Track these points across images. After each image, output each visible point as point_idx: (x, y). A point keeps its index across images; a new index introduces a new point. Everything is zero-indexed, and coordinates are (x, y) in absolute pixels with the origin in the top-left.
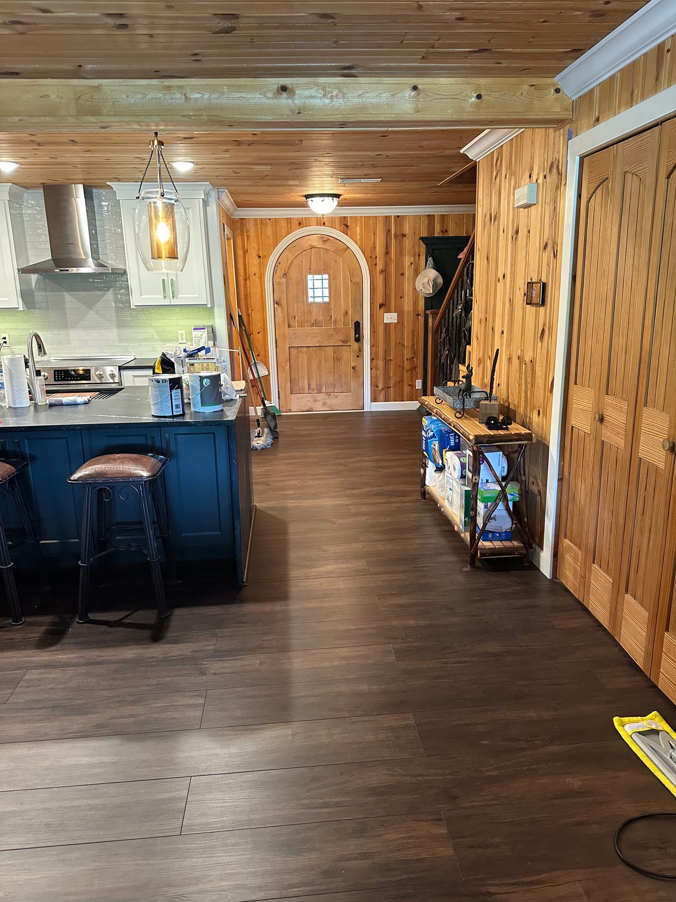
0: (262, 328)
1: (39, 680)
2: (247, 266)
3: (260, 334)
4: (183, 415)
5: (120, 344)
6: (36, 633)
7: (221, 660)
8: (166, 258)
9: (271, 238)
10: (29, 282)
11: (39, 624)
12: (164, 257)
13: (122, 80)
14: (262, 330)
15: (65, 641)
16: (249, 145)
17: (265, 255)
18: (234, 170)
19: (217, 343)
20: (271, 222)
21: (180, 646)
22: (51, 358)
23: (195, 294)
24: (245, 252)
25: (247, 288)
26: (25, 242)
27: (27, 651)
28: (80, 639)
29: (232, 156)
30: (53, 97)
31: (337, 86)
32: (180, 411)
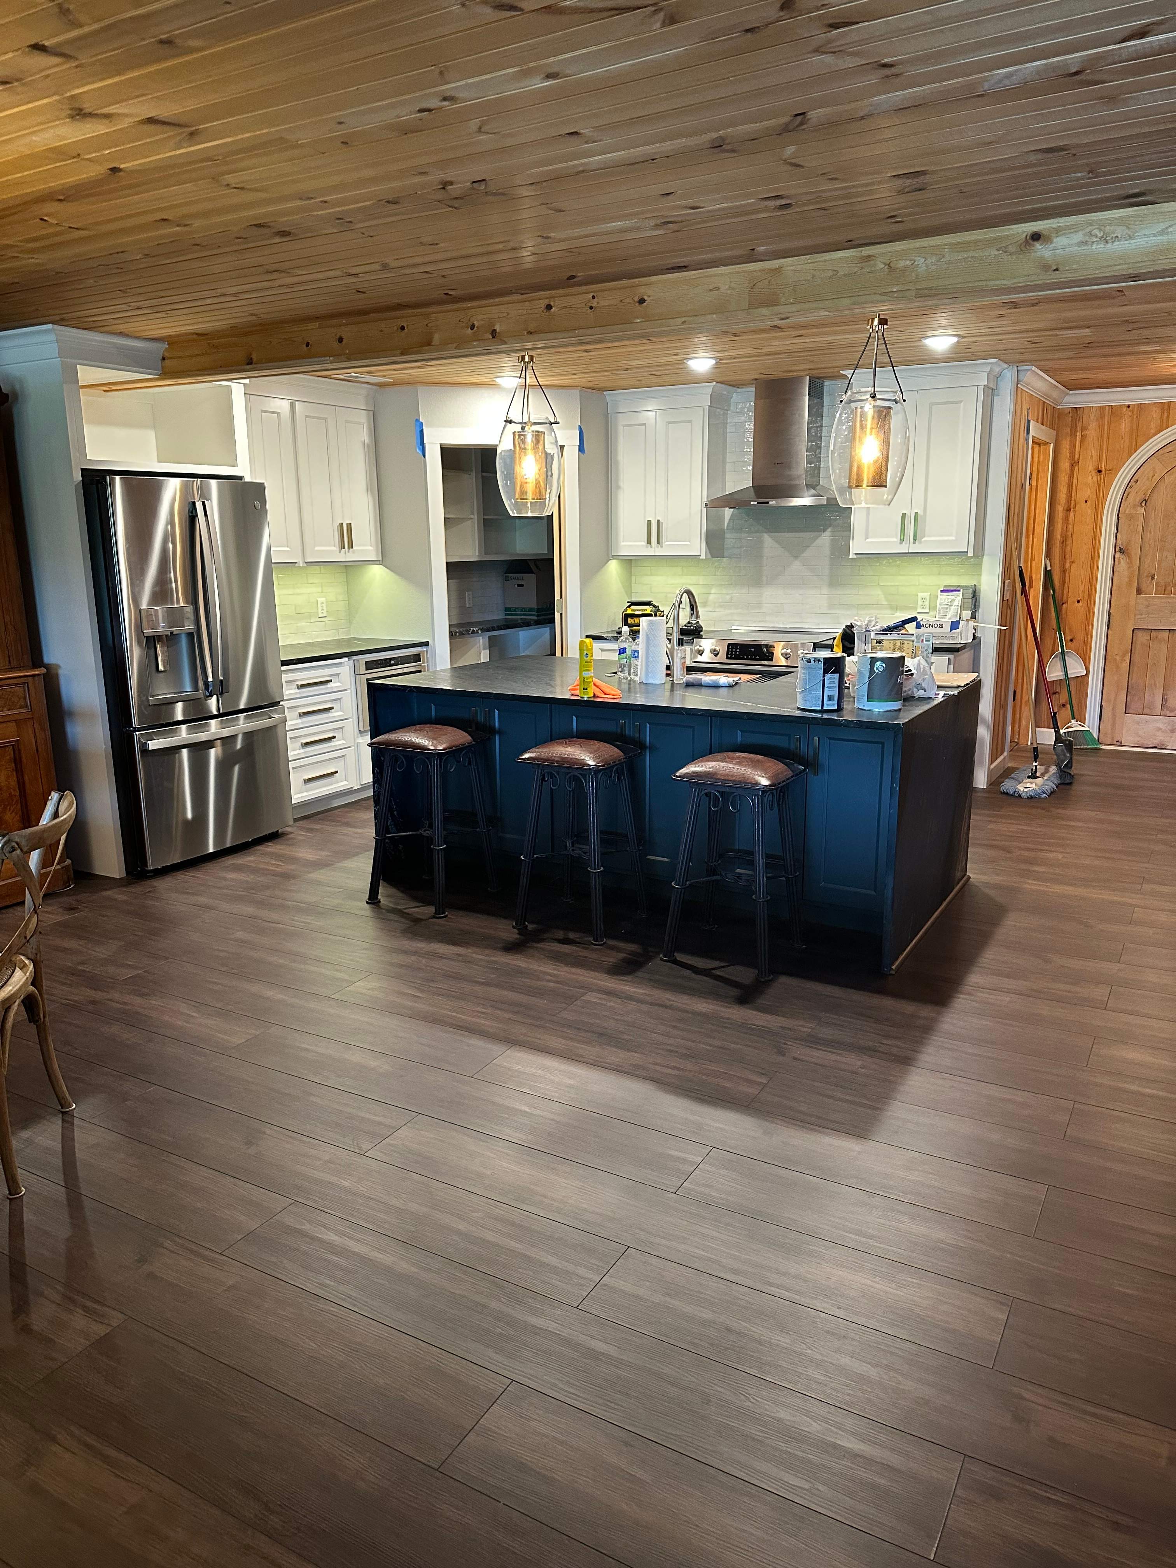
0: (1086, 593)
1: (597, 1004)
2: (1074, 487)
3: (1081, 604)
4: (840, 709)
5: (829, 612)
6: (612, 958)
7: (810, 1047)
8: (868, 486)
9: (1127, 439)
10: (721, 519)
11: (619, 950)
12: (864, 486)
13: (808, 257)
14: (1086, 597)
15: (639, 974)
16: (1033, 305)
17: (1111, 467)
18: (1030, 339)
19: (979, 615)
20: (1130, 411)
21: (769, 1017)
22: (733, 628)
23: (951, 535)
24: (1074, 464)
25: (1068, 524)
26: (724, 462)
27: (596, 974)
28: (657, 977)
29: (1014, 321)
30: (724, 288)
31: (1122, 221)
32: (834, 705)
